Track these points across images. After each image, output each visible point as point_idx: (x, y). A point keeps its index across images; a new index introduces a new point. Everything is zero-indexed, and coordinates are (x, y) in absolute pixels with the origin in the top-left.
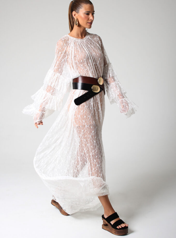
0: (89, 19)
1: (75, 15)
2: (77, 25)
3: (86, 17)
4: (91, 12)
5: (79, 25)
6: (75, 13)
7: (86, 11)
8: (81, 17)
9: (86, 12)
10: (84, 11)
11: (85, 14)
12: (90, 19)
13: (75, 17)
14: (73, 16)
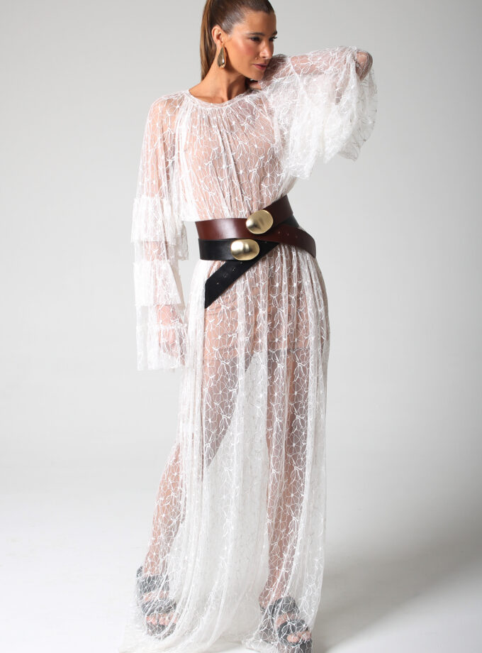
0: (257, 55)
1: (218, 37)
2: (224, 65)
3: (249, 49)
4: (267, 34)
5: (229, 68)
6: (219, 31)
7: (252, 31)
8: (235, 46)
9: (253, 34)
10: (248, 32)
11: (249, 38)
12: (261, 55)
13: (218, 43)
14: (215, 38)
